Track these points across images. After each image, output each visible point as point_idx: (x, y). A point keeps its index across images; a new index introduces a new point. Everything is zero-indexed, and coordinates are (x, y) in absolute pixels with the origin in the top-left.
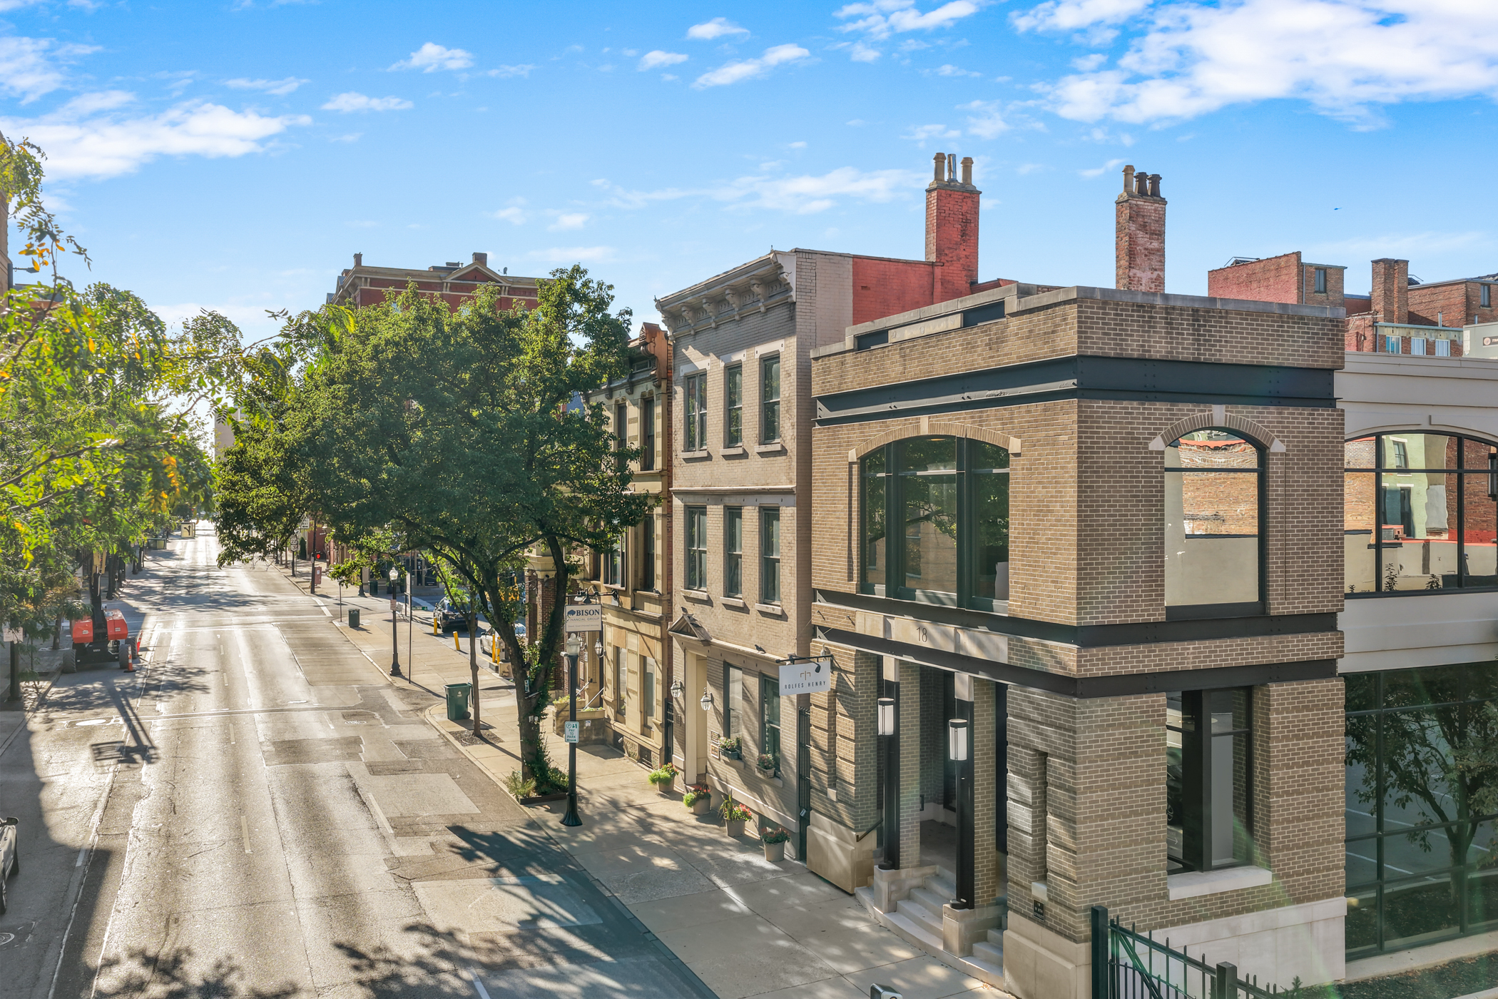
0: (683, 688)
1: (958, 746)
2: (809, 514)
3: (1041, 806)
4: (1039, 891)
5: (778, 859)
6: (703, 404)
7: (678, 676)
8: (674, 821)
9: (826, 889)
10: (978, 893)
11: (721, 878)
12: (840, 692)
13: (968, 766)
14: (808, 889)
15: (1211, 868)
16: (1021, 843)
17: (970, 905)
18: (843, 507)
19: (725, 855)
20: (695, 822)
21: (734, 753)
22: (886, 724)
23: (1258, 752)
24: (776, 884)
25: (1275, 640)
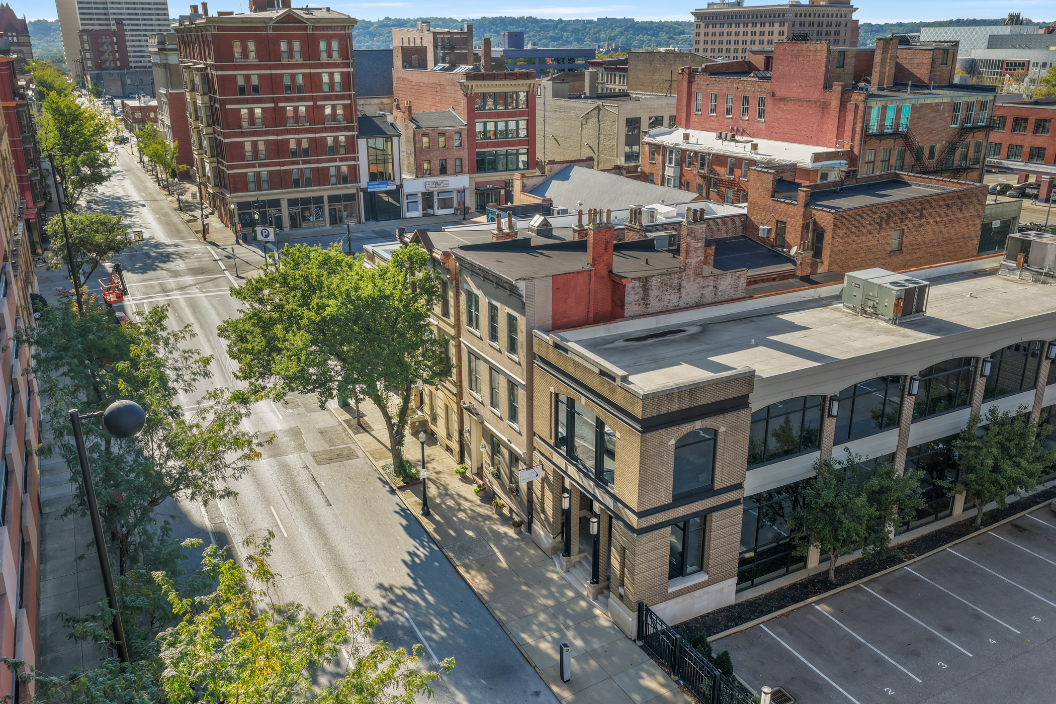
0: (469, 432)
1: (594, 529)
2: (532, 400)
3: (623, 565)
4: (621, 590)
5: (519, 533)
6: (477, 309)
7: (467, 427)
8: (471, 502)
9: (540, 552)
10: (600, 578)
11: (495, 545)
12: (545, 480)
13: (598, 536)
14: (532, 551)
15: (686, 575)
16: (615, 572)
17: (597, 582)
18: (548, 407)
19: (495, 527)
20: (479, 502)
21: (497, 476)
22: (566, 504)
23: (707, 535)
24: (519, 548)
25: (716, 498)
